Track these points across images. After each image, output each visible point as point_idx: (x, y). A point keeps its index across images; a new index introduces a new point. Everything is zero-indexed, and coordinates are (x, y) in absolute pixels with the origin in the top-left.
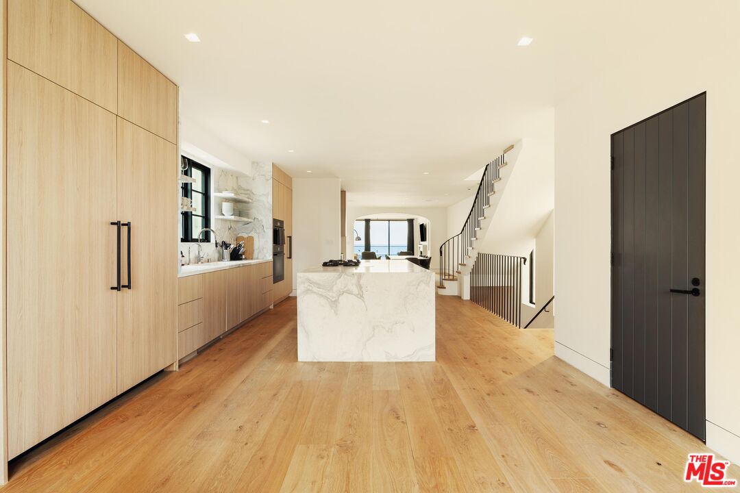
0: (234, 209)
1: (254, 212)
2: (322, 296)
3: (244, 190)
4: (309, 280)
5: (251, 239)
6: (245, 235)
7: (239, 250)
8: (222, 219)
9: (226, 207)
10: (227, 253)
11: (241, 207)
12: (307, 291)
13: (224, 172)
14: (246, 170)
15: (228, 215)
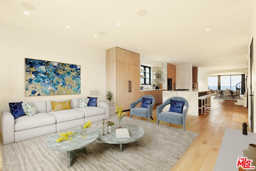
0: (156, 76)
1: (162, 77)
2: (168, 96)
3: (160, 71)
4: (165, 93)
5: (162, 84)
6: (160, 83)
7: (158, 86)
8: (154, 79)
9: (154, 76)
10: (155, 87)
11: (159, 76)
12: (165, 95)
13: (154, 68)
14: (160, 66)
15: (155, 78)
